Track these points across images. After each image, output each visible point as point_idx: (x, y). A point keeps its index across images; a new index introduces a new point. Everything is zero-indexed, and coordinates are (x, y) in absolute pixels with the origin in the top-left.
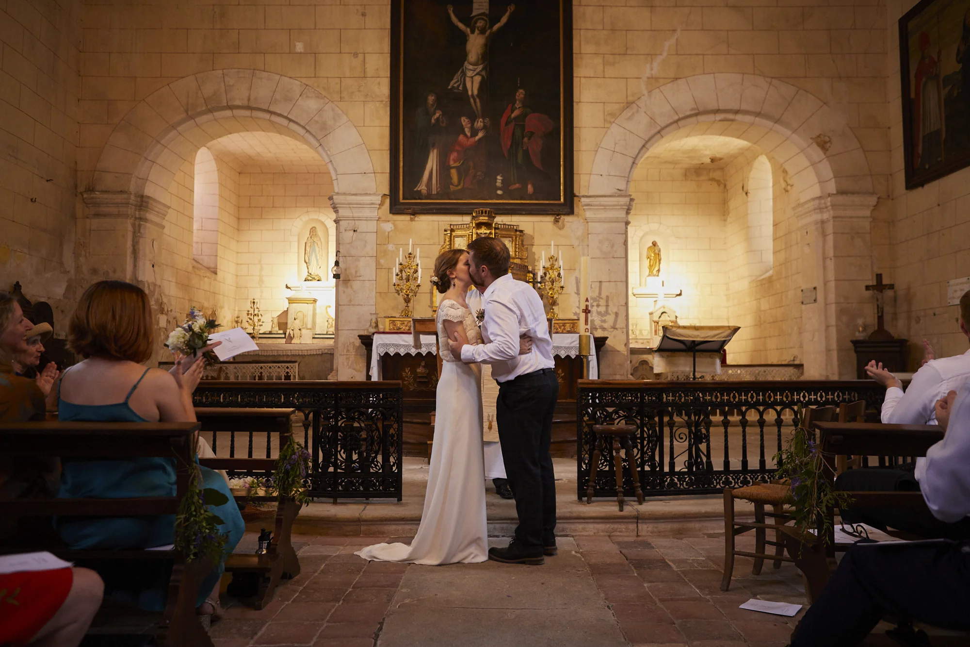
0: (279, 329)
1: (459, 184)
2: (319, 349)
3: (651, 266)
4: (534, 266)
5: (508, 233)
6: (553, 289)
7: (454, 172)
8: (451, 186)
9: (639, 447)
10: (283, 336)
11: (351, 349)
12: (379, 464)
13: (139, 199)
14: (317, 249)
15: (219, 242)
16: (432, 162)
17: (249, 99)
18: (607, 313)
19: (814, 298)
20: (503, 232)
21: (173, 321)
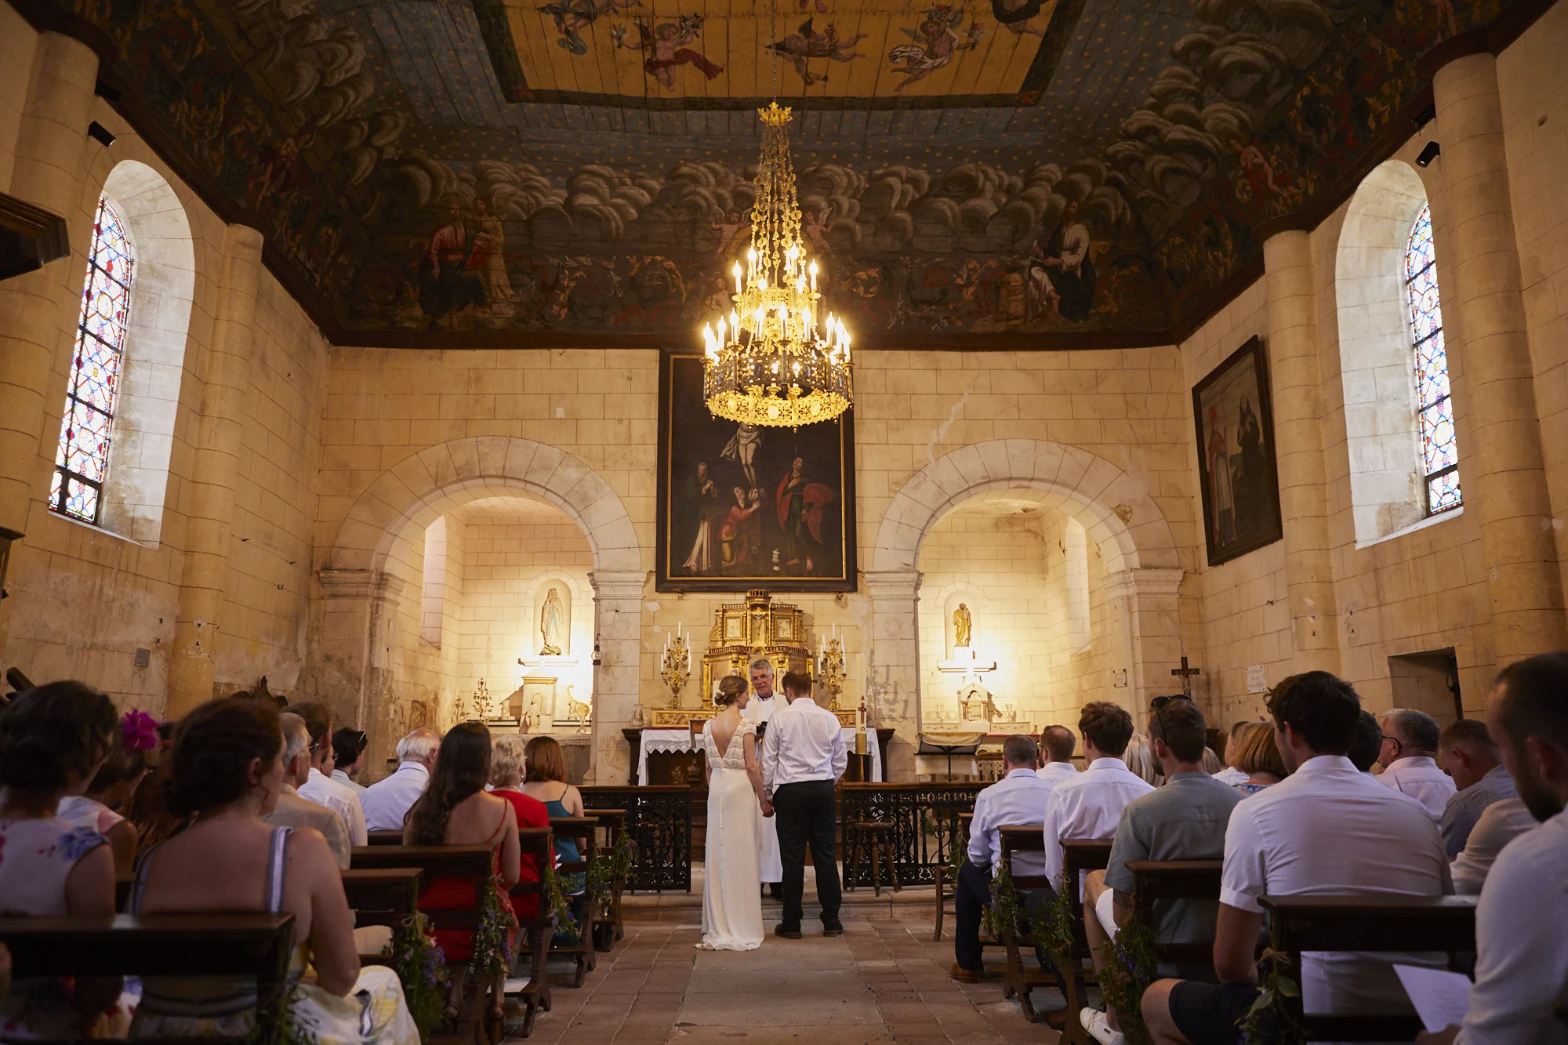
0: (512, 715)
1: (732, 559)
3: (958, 635)
5: (786, 613)
7: (726, 547)
8: (723, 562)
9: (896, 842)
10: (516, 723)
11: (612, 742)
12: (670, 860)
13: (379, 577)
14: (557, 616)
15: (444, 611)
16: (703, 536)
17: (504, 469)
19: (1123, 682)
20: (780, 613)
21: (399, 711)
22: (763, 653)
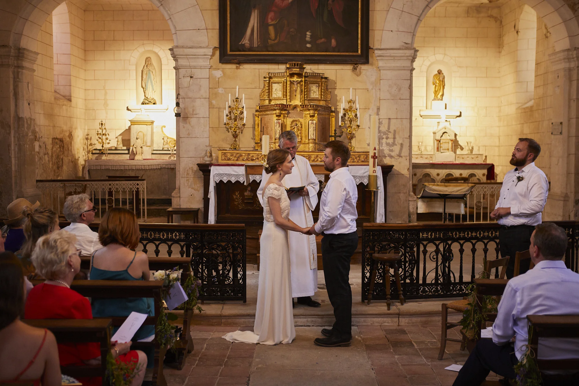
0: (123, 146)
1: (276, 38)
2: (158, 165)
3: (436, 92)
4: (336, 106)
5: (315, 80)
6: (351, 127)
7: (271, 29)
8: (269, 41)
9: (403, 267)
10: (127, 152)
11: (190, 172)
12: (231, 279)
13: (17, 51)
14: (152, 77)
15: (72, 75)
16: (254, 21)
18: (394, 144)
19: (560, 132)
20: (311, 80)
21: (43, 146)
22: (298, 109)
